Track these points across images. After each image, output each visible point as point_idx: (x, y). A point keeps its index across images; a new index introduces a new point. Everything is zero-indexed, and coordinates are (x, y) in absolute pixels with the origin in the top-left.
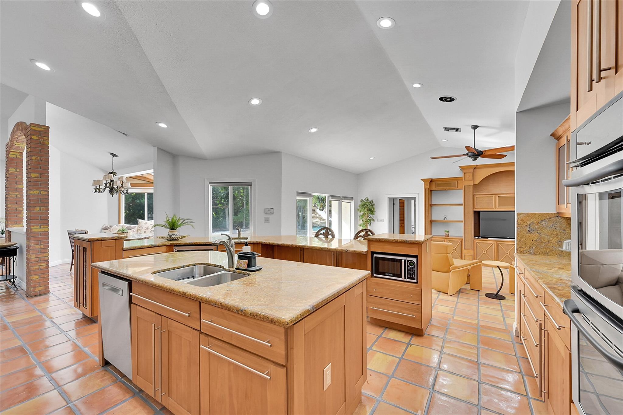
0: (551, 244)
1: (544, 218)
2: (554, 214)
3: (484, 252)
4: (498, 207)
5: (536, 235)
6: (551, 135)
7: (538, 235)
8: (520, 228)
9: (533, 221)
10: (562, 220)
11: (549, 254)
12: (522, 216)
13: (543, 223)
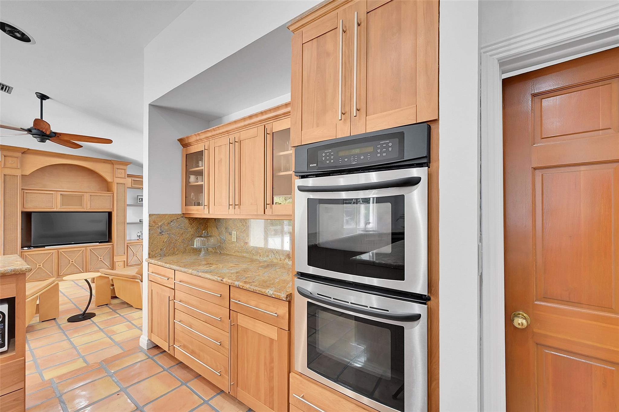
0: (178, 244)
1: (173, 219)
2: (180, 214)
3: (39, 266)
4: (60, 207)
5: (167, 236)
6: (179, 140)
7: (168, 235)
8: (152, 231)
9: (163, 222)
10: (186, 220)
11: (176, 253)
12: (153, 217)
13: (172, 223)
